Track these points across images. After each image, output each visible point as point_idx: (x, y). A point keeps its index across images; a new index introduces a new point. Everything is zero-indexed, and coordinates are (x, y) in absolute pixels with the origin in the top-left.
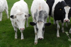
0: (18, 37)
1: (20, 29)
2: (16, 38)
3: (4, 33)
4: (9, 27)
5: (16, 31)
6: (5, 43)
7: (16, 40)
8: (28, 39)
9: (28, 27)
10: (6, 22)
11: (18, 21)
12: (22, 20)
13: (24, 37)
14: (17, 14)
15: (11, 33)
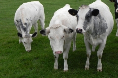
0: (58, 67)
1: (55, 52)
2: (56, 67)
3: (37, 58)
4: (45, 50)
5: (55, 57)
6: (38, 75)
7: (56, 71)
8: (75, 71)
9: (75, 51)
10: (40, 41)
11: (53, 39)
12: (57, 37)
13: (69, 68)
14: (51, 28)
15: (48, 59)
